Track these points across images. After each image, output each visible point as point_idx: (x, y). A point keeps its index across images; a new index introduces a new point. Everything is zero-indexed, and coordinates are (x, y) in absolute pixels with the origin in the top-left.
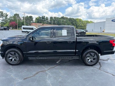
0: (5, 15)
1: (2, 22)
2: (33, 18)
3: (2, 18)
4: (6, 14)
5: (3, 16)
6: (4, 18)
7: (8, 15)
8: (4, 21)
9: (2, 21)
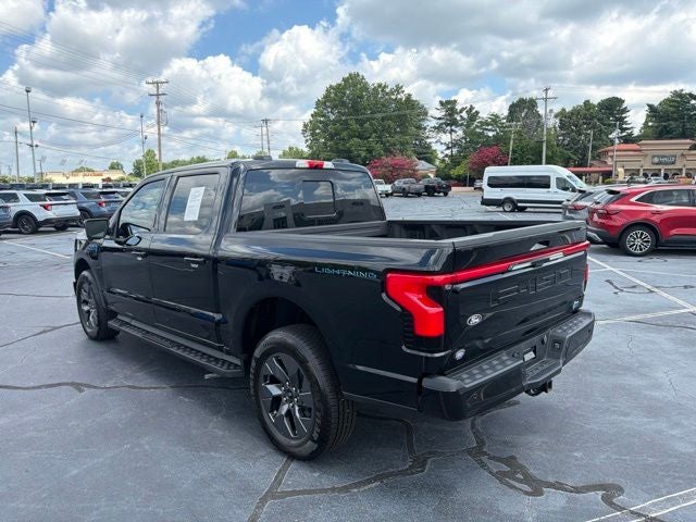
0: (464, 114)
1: (448, 152)
2: (625, 110)
3: (452, 130)
4: (472, 108)
5: (454, 123)
6: (460, 132)
7: (477, 113)
8: (455, 150)
9: (448, 148)
